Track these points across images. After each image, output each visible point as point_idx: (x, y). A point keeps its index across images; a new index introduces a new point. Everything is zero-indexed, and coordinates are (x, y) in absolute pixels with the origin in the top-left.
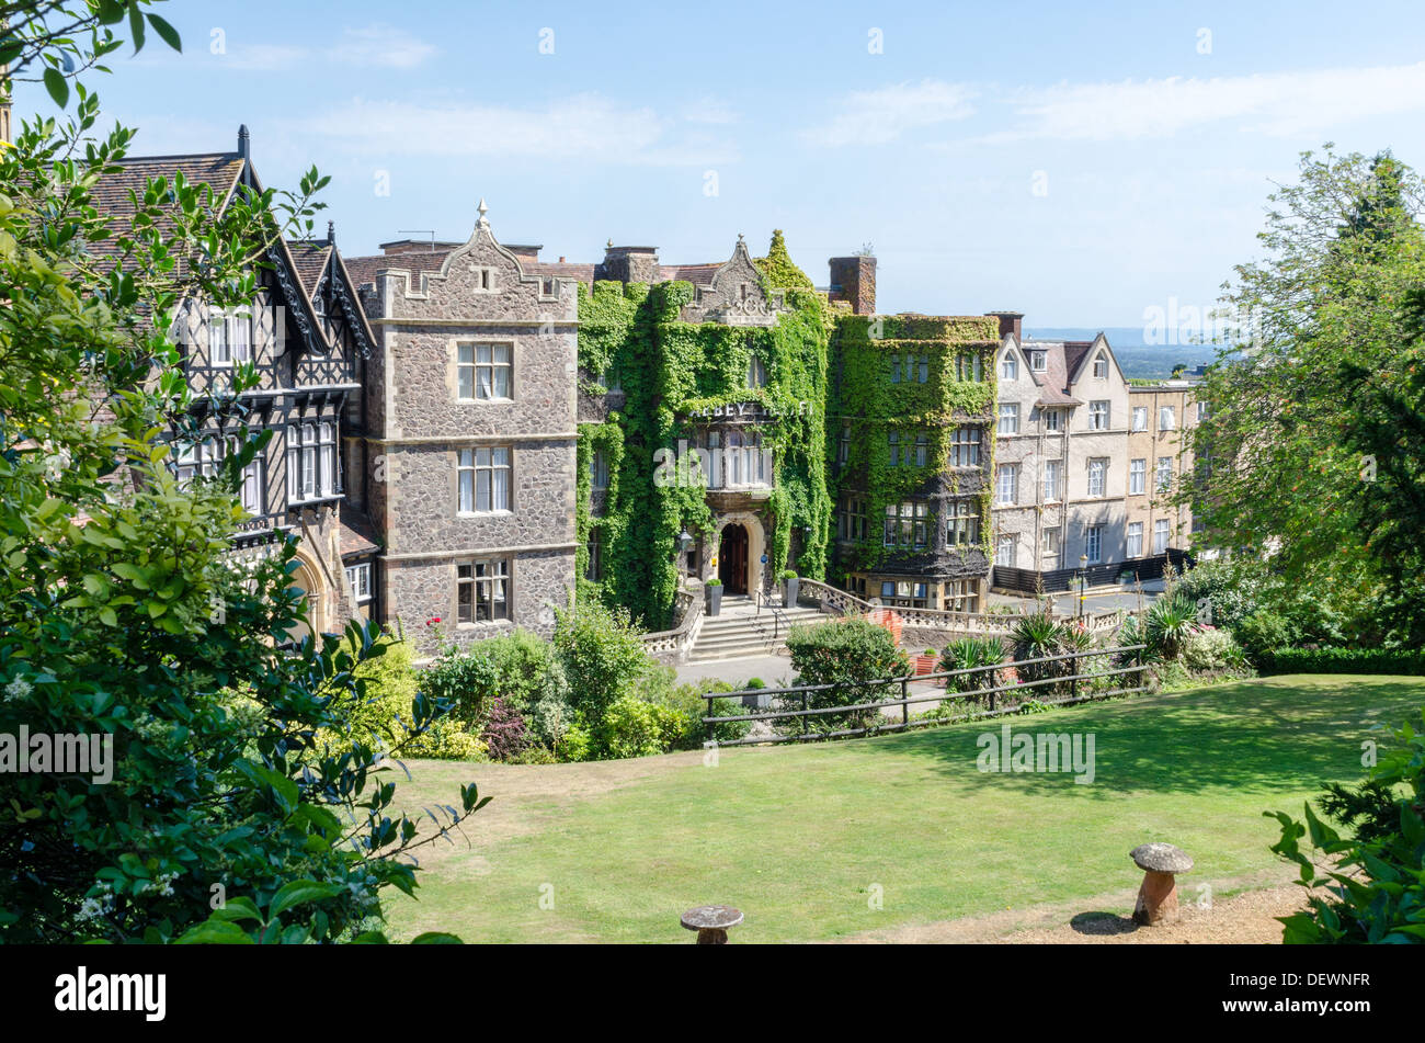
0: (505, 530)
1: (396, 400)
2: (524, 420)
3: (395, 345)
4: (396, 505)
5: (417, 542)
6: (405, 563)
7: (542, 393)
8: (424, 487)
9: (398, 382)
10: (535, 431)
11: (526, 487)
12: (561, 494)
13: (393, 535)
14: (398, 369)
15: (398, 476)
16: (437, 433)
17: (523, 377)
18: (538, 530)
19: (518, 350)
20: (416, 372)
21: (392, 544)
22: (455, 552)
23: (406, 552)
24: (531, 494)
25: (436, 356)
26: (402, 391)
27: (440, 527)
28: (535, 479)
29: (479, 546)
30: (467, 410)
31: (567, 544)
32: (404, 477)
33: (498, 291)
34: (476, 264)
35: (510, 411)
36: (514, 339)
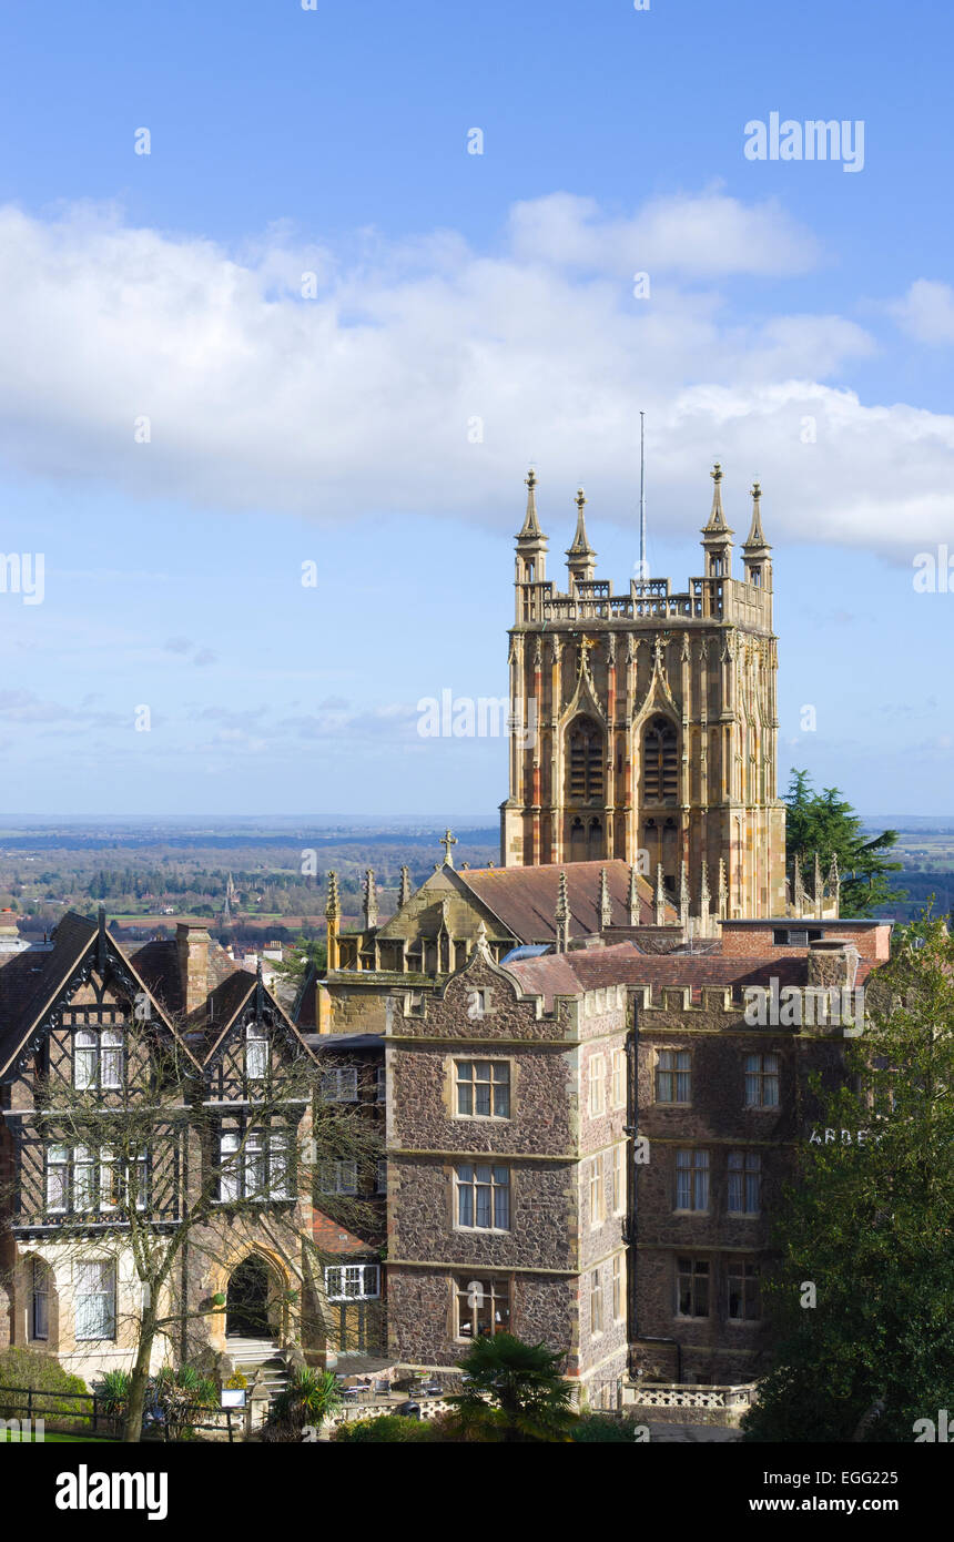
0: (503, 1250)
1: (395, 1112)
2: (522, 1140)
3: (394, 1060)
4: (396, 1211)
5: (415, 1250)
6: (403, 1269)
7: (540, 1113)
8: (422, 1198)
9: (397, 1097)
10: (533, 1151)
11: (525, 1207)
12: (561, 1219)
13: (393, 1239)
14: (397, 1083)
15: (398, 1185)
16: (434, 1146)
17: (519, 1096)
18: (537, 1253)
19: (515, 1069)
20: (413, 1086)
21: (392, 1250)
22: (452, 1264)
23: (404, 1258)
24: (530, 1215)
25: (433, 1072)
26: (401, 1104)
27: (437, 1237)
28: (534, 1201)
29: (475, 1262)
30: (464, 1125)
31: (568, 1271)
32: (403, 1186)
33: (494, 1010)
34: (473, 984)
35: (507, 1129)
36: (512, 1059)
